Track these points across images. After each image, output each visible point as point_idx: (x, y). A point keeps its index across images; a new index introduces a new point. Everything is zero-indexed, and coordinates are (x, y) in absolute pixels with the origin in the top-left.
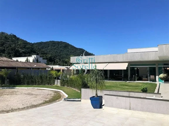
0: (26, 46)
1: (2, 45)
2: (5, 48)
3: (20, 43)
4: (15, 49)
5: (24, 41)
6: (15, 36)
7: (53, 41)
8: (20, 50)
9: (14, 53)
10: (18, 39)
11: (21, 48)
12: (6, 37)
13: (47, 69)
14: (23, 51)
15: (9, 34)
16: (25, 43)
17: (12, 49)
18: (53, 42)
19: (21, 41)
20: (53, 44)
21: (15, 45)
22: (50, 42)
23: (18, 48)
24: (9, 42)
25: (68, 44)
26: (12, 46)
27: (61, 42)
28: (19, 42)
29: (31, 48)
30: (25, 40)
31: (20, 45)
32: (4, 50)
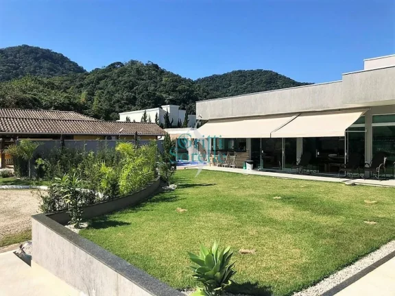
0: (177, 87)
1: (131, 88)
2: (135, 93)
3: (166, 81)
4: (155, 94)
5: (175, 76)
6: (156, 67)
7: (240, 71)
8: (164, 96)
9: (153, 103)
10: (163, 72)
11: (166, 92)
12: (138, 71)
13: (159, 137)
14: (171, 97)
15: (145, 63)
16: (177, 80)
17: (149, 96)
18: (240, 74)
19: (169, 77)
20: (241, 78)
21: (156, 87)
22: (234, 73)
23: (161, 92)
24: (143, 80)
25: (277, 74)
26: (148, 88)
27: (260, 72)
28: (164, 79)
29: (188, 90)
30: (175, 73)
31: (165, 85)
32: (135, 98)
